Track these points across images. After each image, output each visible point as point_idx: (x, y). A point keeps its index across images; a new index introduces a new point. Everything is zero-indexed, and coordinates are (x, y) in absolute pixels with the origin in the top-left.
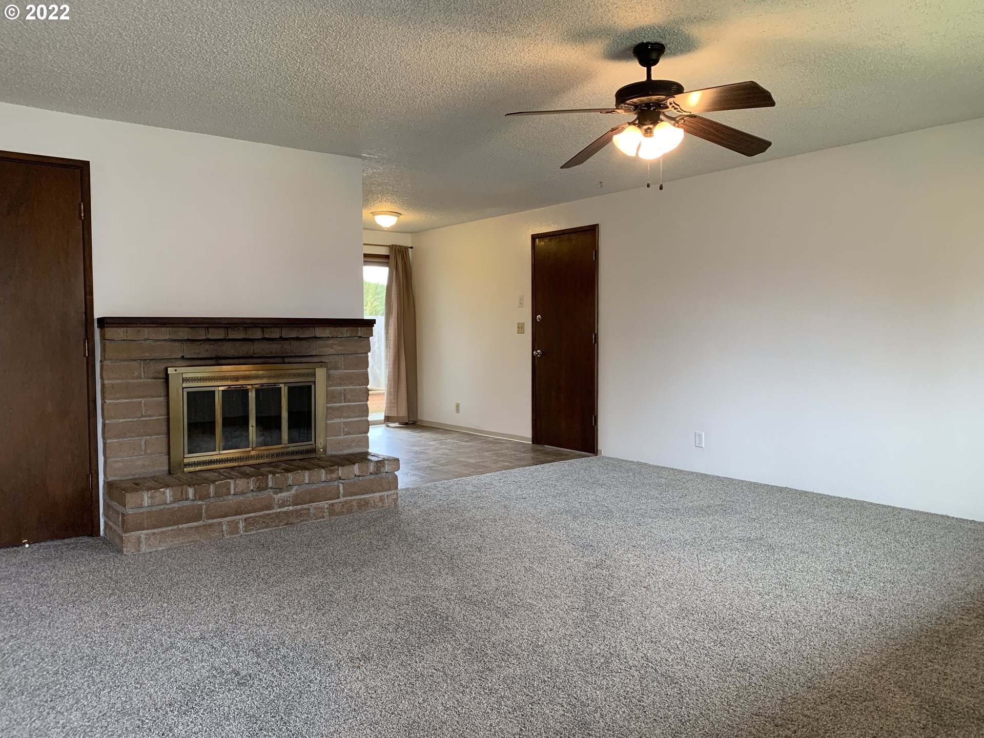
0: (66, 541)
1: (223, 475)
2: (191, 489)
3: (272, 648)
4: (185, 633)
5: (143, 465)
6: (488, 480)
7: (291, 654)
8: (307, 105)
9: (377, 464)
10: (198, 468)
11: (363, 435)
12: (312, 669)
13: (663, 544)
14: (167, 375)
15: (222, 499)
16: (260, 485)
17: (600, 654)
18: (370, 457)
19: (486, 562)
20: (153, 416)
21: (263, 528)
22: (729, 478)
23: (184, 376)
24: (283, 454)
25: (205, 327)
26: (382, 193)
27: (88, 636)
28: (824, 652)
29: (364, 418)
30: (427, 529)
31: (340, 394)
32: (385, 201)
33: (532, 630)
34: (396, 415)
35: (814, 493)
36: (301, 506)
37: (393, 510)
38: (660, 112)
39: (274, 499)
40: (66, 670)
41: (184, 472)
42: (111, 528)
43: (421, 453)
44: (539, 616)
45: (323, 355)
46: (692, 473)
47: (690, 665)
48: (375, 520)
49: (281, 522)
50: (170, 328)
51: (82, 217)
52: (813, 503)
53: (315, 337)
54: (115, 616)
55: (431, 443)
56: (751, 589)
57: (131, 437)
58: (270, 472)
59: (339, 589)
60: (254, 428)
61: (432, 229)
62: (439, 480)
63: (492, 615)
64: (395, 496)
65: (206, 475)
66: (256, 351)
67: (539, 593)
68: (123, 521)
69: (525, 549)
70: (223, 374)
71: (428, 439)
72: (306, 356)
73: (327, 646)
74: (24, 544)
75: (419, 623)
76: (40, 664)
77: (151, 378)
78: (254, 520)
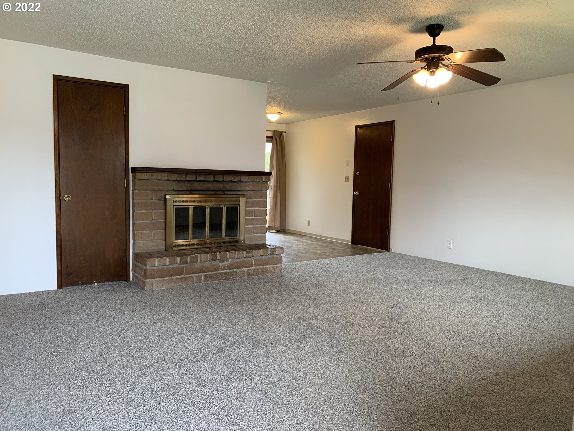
0: (114, 283)
1: (194, 252)
2: (179, 259)
3: (230, 336)
4: (186, 328)
5: (153, 245)
6: (329, 262)
7: (241, 339)
9: (272, 250)
10: (180, 248)
11: (263, 234)
13: (430, 298)
14: (166, 198)
15: (193, 264)
16: (213, 257)
17: (399, 348)
18: (268, 246)
19: (333, 302)
20: (158, 220)
21: (214, 281)
22: (466, 266)
23: (174, 199)
24: (223, 242)
25: (185, 174)
26: (274, 102)
27: (138, 326)
28: (519, 353)
29: (264, 226)
30: (299, 285)
31: (252, 212)
32: (275, 106)
33: (362, 335)
34: (274, 226)
35: (515, 276)
36: (233, 270)
37: (280, 275)
38: (439, 62)
39: (220, 265)
40: (132, 341)
41: (173, 250)
42: (137, 277)
43: (290, 246)
44: (365, 329)
45: (244, 191)
46: (444, 263)
47: (447, 355)
48: (272, 279)
49: (223, 278)
50: (168, 174)
51: (124, 114)
52: (514, 281)
53: (241, 181)
54: (149, 319)
55: (295, 242)
56: (479, 321)
57: (147, 230)
58: (218, 251)
59: (259, 311)
60: (209, 228)
61: (298, 121)
62: (302, 261)
63: (340, 327)
64: (281, 268)
65: (185, 251)
66: (210, 188)
67: (364, 318)
68: (145, 274)
69: (354, 297)
70: (194, 199)
71: (292, 239)
72: (235, 191)
73: (258, 337)
74: (94, 283)
75: (303, 329)
76: (119, 337)
77: (158, 200)
78: (209, 276)
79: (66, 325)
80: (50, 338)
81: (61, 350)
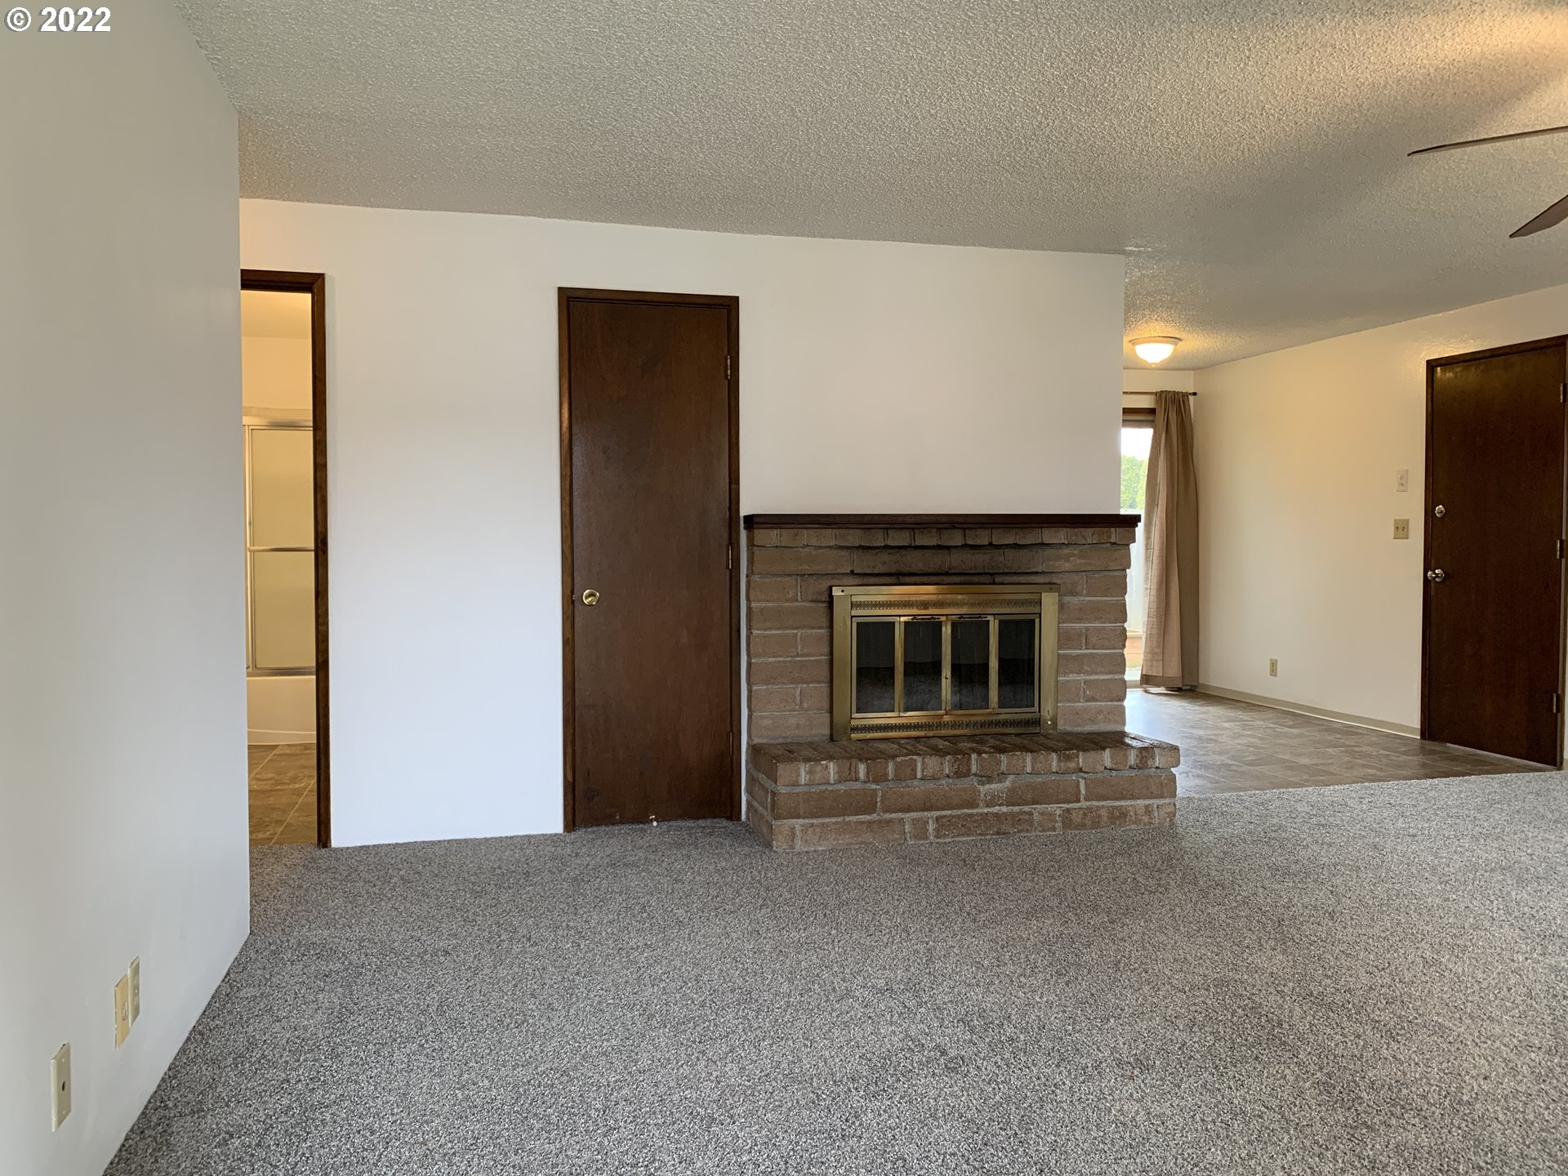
0: (701, 822)
1: (906, 749)
2: (863, 766)
3: (992, 1023)
4: (864, 978)
5: (797, 725)
6: (1338, 797)
7: (1022, 1037)
8: (1046, 178)
9: (1141, 753)
10: (869, 735)
11: (1116, 703)
12: (1056, 1066)
14: (831, 596)
15: (904, 784)
16: (958, 768)
18: (1127, 740)
19: (1346, 938)
20: (812, 655)
21: (963, 835)
23: (854, 599)
24: (991, 724)
25: (884, 528)
26: (1152, 307)
27: (738, 960)
29: (1117, 677)
30: (1230, 869)
31: (1080, 635)
32: (1156, 320)
33: (1446, 1071)
34: (1161, 675)
36: (1020, 807)
37: (1169, 831)
39: (980, 792)
40: (714, 1002)
41: (851, 739)
42: (755, 811)
43: (1209, 740)
44: (1458, 1049)
45: (1053, 572)
48: (1139, 844)
49: (988, 828)
50: (837, 531)
51: (727, 375)
53: (1042, 544)
54: (770, 938)
55: (1226, 725)
57: (783, 683)
58: (973, 750)
59: (1089, 947)
60: (949, 681)
61: (1233, 360)
62: (1245, 790)
63: (1364, 1032)
64: (1171, 809)
65: (882, 746)
66: (954, 565)
67: (1456, 1007)
68: (774, 803)
69: (1421, 925)
70: (906, 598)
71: (1219, 717)
72: (1027, 573)
73: (1077, 1035)
74: (651, 820)
75: (1230, 1024)
76: (682, 988)
77: (810, 601)
78: (949, 821)
79: (563, 936)
80: (516, 970)
81: (534, 1008)
